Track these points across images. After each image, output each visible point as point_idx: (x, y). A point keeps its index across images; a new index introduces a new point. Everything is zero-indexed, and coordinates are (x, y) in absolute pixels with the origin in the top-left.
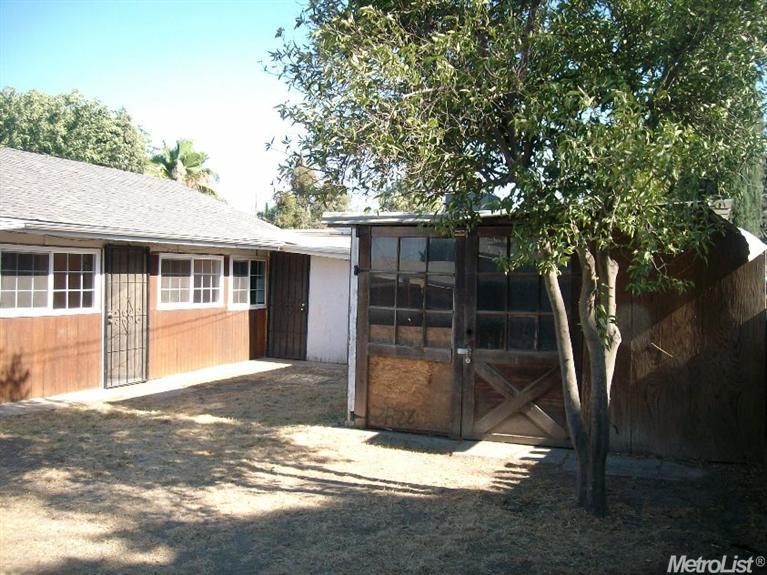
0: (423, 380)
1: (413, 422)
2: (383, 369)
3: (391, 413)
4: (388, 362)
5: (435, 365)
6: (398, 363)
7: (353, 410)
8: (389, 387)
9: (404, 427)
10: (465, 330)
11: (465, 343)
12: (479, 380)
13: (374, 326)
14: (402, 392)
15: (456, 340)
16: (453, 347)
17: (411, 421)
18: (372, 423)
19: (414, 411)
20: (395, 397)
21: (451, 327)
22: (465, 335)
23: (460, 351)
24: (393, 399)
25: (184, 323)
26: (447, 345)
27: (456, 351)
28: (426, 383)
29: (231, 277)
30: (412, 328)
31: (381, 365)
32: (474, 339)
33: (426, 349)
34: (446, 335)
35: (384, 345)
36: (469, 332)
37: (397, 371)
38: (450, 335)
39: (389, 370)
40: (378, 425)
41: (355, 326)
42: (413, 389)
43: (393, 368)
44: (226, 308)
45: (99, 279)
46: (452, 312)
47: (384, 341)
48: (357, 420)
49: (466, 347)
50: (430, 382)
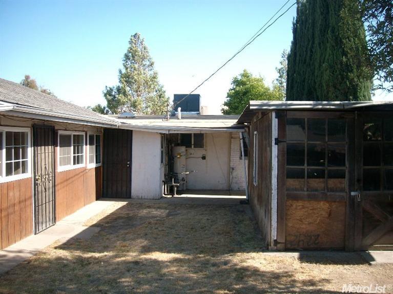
0: (325, 214)
1: (318, 243)
2: (296, 209)
3: (302, 238)
4: (300, 204)
5: (333, 204)
6: (307, 204)
7: (275, 238)
8: (301, 220)
9: (312, 246)
10: (356, 180)
11: (356, 188)
12: (365, 211)
13: (289, 180)
14: (309, 224)
15: (350, 186)
16: (347, 190)
17: (317, 242)
18: (289, 246)
19: (318, 235)
20: (305, 227)
21: (345, 178)
22: (356, 183)
23: (353, 194)
24: (303, 228)
25: (69, 179)
26: (342, 190)
27: (350, 193)
28: (327, 215)
29: (88, 146)
30: (318, 180)
31: (294, 206)
32: (362, 185)
33: (329, 194)
34: (341, 183)
35: (297, 192)
36: (359, 181)
37: (306, 209)
38: (345, 183)
39: (301, 209)
40: (292, 247)
41: (276, 181)
42: (318, 221)
43: (303, 207)
44: (86, 167)
45: (30, 151)
46: (346, 168)
47: (296, 189)
48: (279, 245)
49: (357, 191)
50: (330, 215)
